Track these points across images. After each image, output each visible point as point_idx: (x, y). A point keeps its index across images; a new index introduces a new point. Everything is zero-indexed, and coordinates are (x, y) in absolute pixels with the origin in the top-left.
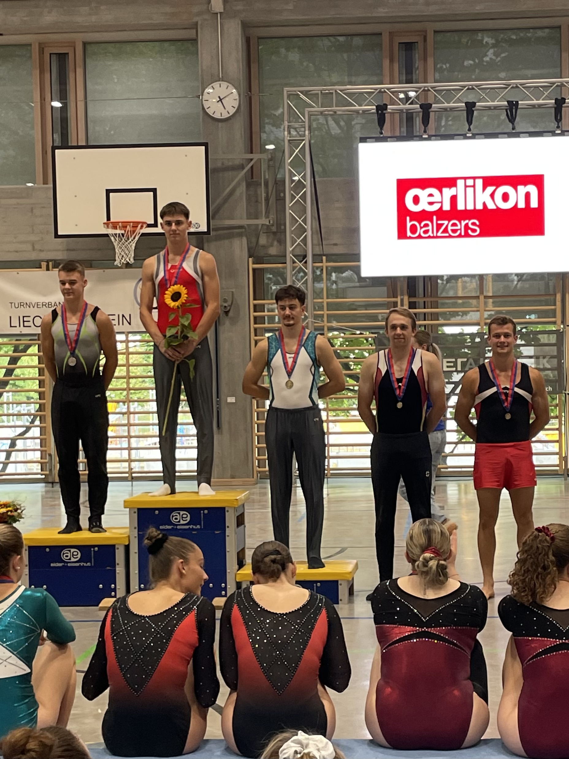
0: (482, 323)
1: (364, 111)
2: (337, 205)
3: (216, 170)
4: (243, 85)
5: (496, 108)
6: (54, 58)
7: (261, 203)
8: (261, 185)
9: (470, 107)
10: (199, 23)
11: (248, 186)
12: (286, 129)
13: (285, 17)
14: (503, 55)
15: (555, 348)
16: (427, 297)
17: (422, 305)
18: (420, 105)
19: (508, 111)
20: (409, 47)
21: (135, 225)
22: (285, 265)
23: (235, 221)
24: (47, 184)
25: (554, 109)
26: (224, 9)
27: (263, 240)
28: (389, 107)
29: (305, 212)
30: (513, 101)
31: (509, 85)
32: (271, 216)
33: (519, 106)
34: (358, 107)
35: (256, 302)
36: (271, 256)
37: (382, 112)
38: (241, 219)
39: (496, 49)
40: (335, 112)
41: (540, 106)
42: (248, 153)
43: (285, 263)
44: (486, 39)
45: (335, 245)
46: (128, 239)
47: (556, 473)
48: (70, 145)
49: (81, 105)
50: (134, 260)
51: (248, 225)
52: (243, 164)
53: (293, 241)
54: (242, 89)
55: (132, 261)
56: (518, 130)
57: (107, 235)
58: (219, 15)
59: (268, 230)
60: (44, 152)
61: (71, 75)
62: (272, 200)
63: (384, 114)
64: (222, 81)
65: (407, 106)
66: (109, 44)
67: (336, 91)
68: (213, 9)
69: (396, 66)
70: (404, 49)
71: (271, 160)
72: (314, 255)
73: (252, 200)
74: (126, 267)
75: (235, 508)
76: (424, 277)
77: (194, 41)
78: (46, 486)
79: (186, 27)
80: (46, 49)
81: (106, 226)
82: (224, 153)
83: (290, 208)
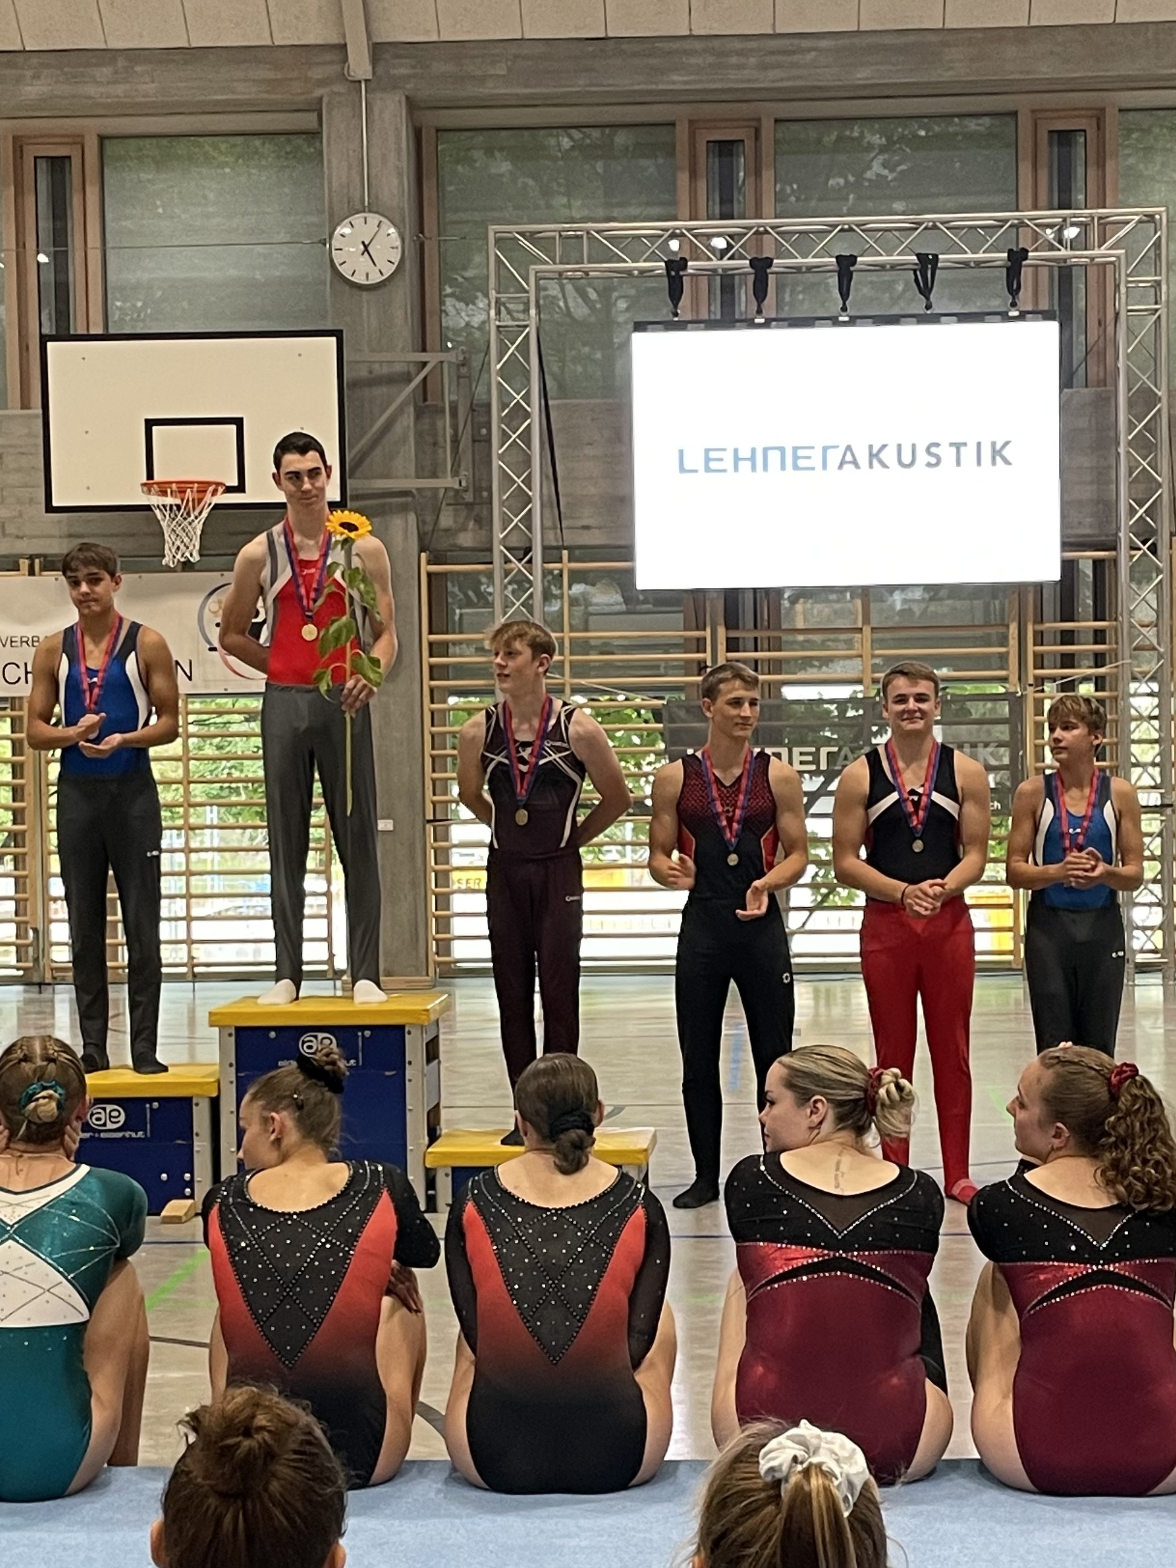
0: (867, 680)
1: (642, 272)
2: (589, 451)
3: (356, 384)
4: (410, 219)
5: (894, 267)
6: (43, 165)
7: (445, 448)
8: (443, 411)
9: (846, 265)
10: (325, 100)
11: (419, 415)
12: (493, 305)
13: (490, 89)
14: (903, 167)
15: (1005, 728)
16: (762, 629)
17: (751, 645)
18: (751, 261)
19: (918, 273)
20: (725, 149)
21: (203, 487)
22: (490, 566)
23: (391, 481)
24: (29, 408)
25: (1005, 270)
26: (374, 73)
27: (446, 520)
28: (690, 263)
29: (528, 462)
30: (928, 255)
31: (920, 224)
32: (463, 473)
33: (940, 265)
34: (630, 265)
35: (433, 637)
36: (462, 549)
37: (677, 273)
38: (406, 477)
39: (886, 156)
40: (587, 273)
41: (979, 264)
42: (418, 351)
43: (491, 563)
44: (868, 137)
45: (586, 528)
46: (189, 514)
47: (1007, 966)
48: (72, 332)
49: (95, 257)
50: (201, 555)
51: (418, 489)
52: (409, 373)
53: (506, 521)
54: (407, 226)
55: (196, 558)
56: (936, 310)
57: (148, 508)
58: (363, 86)
59: (456, 498)
60: (24, 348)
61: (76, 200)
62: (465, 441)
63: (681, 277)
64: (370, 211)
65: (726, 262)
66: (148, 141)
67: (588, 233)
68: (352, 74)
69: (702, 185)
70: (717, 152)
71: (463, 365)
72: (545, 548)
73: (427, 442)
74: (183, 570)
75: (422, 1027)
76: (755, 590)
77: (314, 135)
78: (25, 991)
79: (301, 107)
80: (26, 148)
81: (145, 489)
82: (373, 350)
83: (501, 457)
